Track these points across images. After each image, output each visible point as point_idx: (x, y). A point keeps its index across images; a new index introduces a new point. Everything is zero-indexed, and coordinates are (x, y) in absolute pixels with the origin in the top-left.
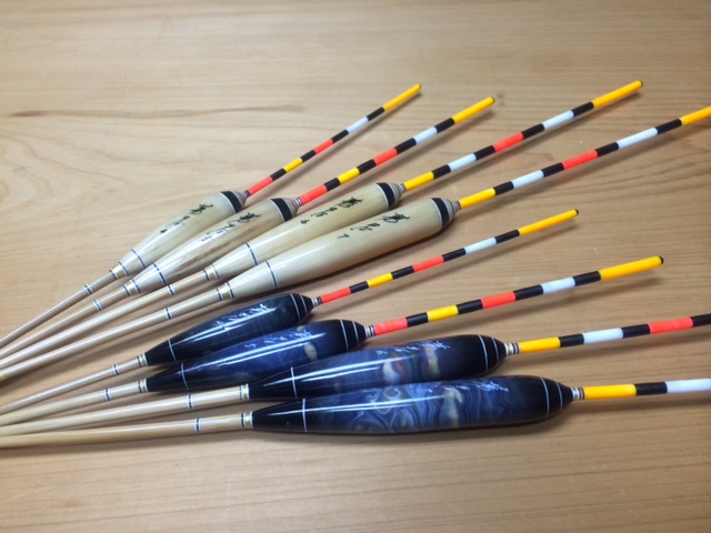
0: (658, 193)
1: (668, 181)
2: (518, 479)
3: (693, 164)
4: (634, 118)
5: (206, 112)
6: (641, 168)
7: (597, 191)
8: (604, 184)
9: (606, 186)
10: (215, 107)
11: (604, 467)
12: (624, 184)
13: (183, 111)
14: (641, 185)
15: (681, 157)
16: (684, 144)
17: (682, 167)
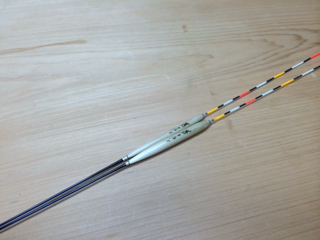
0: (263, 70)
1: (268, 63)
2: (217, 226)
3: (277, 54)
4: (248, 33)
5: (33, 48)
6: (254, 58)
7: (236, 72)
8: (238, 67)
9: (240, 68)
10: (38, 45)
11: (257, 213)
12: (248, 67)
13: (20, 48)
14: (255, 67)
15: (272, 51)
16: (273, 44)
17: (273, 55)
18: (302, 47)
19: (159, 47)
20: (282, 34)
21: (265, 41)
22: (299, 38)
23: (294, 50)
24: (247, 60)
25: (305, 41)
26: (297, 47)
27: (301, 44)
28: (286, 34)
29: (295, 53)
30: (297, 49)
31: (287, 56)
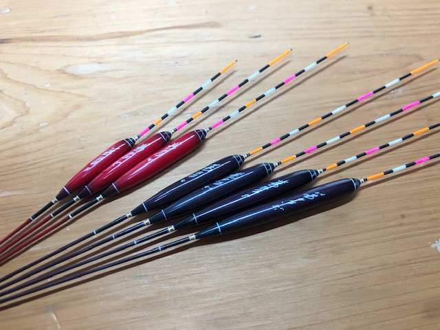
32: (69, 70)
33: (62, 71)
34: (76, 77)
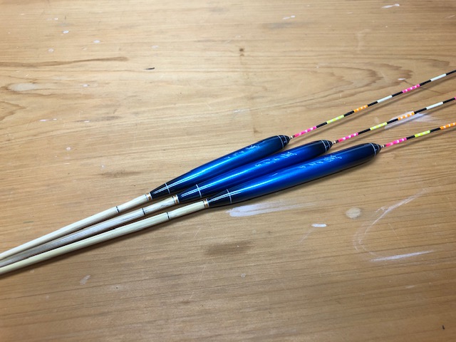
0: (321, 108)
1: (328, 101)
3: (342, 91)
5: (69, 63)
6: (314, 94)
10: (75, 59)
13: (56, 62)
15: (336, 87)
16: (341, 79)
17: (336, 93)
18: (374, 85)
19: (208, 72)
20: (355, 69)
21: (332, 74)
22: (373, 74)
23: (362, 89)
24: (305, 96)
25: (380, 78)
26: (367, 85)
27: (374, 82)
28: (359, 69)
29: (363, 92)
30: (367, 88)
31: (352, 95)
32: (10, 87)
33: (6, 88)
34: (15, 92)
